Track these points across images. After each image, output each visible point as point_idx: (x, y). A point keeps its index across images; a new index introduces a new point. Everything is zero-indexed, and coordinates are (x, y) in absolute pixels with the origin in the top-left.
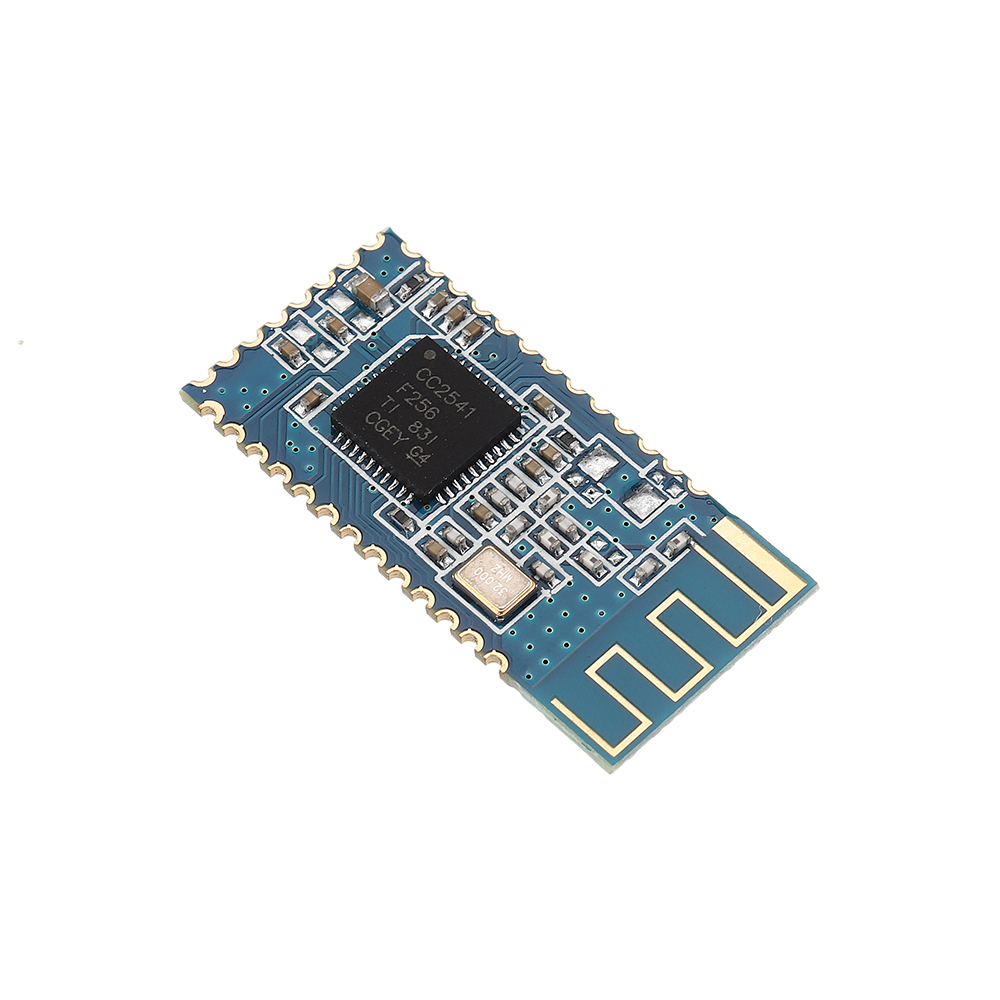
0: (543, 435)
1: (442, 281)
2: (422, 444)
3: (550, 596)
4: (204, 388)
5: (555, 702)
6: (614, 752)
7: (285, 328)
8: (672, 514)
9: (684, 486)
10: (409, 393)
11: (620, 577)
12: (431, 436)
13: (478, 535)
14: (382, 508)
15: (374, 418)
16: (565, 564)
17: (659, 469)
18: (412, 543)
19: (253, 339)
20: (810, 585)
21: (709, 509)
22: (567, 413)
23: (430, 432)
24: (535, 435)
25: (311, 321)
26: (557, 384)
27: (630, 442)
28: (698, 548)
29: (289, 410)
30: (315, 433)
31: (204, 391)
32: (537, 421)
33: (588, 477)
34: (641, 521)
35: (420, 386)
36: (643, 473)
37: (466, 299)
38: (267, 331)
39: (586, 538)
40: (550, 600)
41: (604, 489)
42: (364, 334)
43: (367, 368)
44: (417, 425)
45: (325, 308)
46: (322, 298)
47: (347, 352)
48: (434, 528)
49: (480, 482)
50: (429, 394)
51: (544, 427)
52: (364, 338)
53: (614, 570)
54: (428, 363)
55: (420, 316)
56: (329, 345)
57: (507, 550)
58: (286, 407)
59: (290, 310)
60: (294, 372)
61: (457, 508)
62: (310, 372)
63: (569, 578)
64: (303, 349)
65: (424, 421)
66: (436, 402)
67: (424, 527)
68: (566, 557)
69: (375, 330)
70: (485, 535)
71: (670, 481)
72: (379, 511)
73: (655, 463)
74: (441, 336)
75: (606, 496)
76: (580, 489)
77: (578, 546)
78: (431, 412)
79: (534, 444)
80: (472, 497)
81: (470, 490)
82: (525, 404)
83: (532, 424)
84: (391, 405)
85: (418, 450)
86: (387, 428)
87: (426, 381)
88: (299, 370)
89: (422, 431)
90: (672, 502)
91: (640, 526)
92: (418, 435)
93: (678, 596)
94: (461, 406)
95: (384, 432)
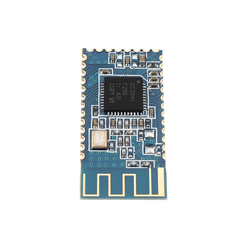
0: (145, 118)
1: (160, 70)
2: (116, 98)
3: (108, 152)
4: (88, 52)
5: (84, 175)
6: (84, 195)
7: (117, 53)
8: (152, 157)
9: (162, 154)
10: (125, 86)
11: (127, 161)
12: (119, 98)
13: (108, 127)
14: (94, 105)
15: (112, 85)
16: (118, 149)
17: (161, 146)
18: (93, 117)
19: (109, 50)
20: (165, 197)
21: (162, 163)
22: (155, 118)
23: (120, 97)
24: (143, 117)
25: (124, 56)
26: (160, 110)
27: (161, 135)
28: (150, 169)
29: (99, 70)
30: (99, 79)
31: (87, 52)
32: (147, 114)
33: (144, 135)
34: (144, 153)
35: (129, 86)
36: (156, 144)
37: (161, 77)
38: (113, 50)
39: (129, 147)
40: (107, 153)
41: (145, 140)
42: (132, 67)
43: (125, 75)
44: (119, 94)
45: (130, 55)
46: (132, 53)
47: (124, 68)
48: (101, 118)
49: (121, 117)
50: (129, 89)
51: (147, 117)
53: (127, 158)
54: (136, 83)
55: (147, 73)
56: (122, 64)
57: (110, 135)
58: (99, 69)
59: (123, 50)
60: (109, 63)
61: (110, 118)
62: (112, 66)
63: (116, 152)
64: (116, 60)
65: (122, 94)
66: (128, 92)
67: (99, 116)
68: (120, 147)
69: (135, 68)
70: (109, 129)
71: (160, 150)
72: (93, 105)
73: (161, 144)
74: (147, 81)
75: (143, 142)
76: (139, 136)
77: (126, 147)
78: (125, 93)
79: (141, 119)
80: (115, 119)
81: (117, 117)
82: (148, 109)
83: (145, 114)
84: (119, 85)
85: (113, 99)
86: (112, 89)
87: (131, 86)
88: (110, 64)
89: (119, 96)
90: (156, 155)
91: (143, 154)
92: (117, 96)
93: (135, 175)
94: (133, 97)
95: (111, 89)
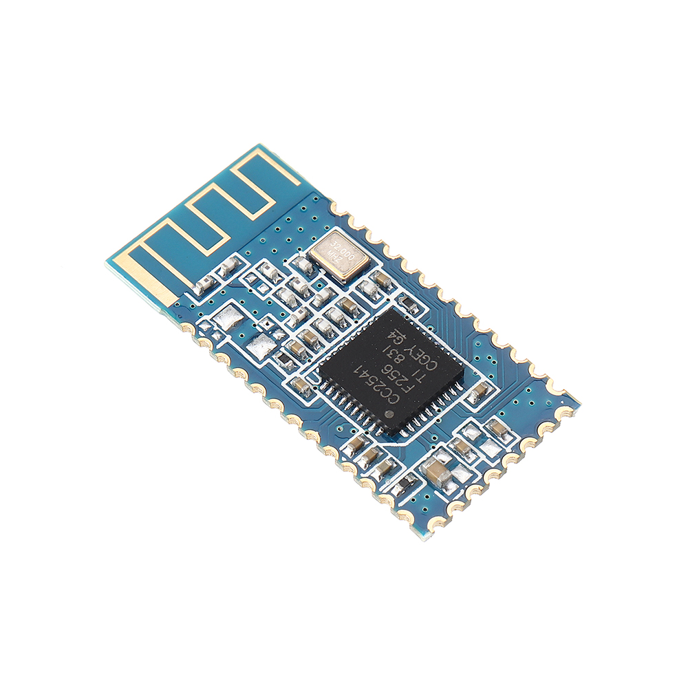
0: (303, 367)
1: (380, 490)
2: (394, 346)
3: (300, 252)
4: (562, 405)
5: (297, 183)
6: (258, 152)
7: (504, 453)
9: (198, 329)
10: (405, 384)
11: (249, 264)
12: (388, 352)
13: (352, 294)
14: (423, 314)
15: (431, 365)
16: (288, 274)
17: (215, 343)
18: (401, 289)
20: (111, 261)
21: (182, 313)
22: (284, 384)
23: (388, 355)
24: (308, 368)
25: (483, 458)
26: (291, 407)
27: (237, 361)
29: (496, 388)
31: (562, 402)
32: (308, 378)
33: (270, 336)
34: (231, 304)
35: (396, 390)
36: (228, 339)
37: (362, 475)
38: (517, 450)
39: (272, 292)
40: (300, 249)
41: (257, 327)
42: (442, 447)
43: (438, 420)
44: (398, 360)
45: (473, 468)
46: (475, 476)
47: (454, 433)
48: (384, 300)
49: (350, 333)
50: (390, 384)
51: (301, 373)
52: (441, 444)
53: (253, 270)
55: (398, 461)
56: (468, 439)
57: (331, 284)
59: (500, 467)
60: (495, 417)
61: (367, 314)
62: (481, 417)
63: (286, 264)
64: (488, 435)
65: (393, 364)
66: (384, 378)
67: (391, 301)
68: (287, 279)
69: (433, 450)
70: (346, 295)
71: (209, 333)
72: (425, 312)
73: (218, 346)
74: (381, 445)
75: (257, 322)
76: (276, 327)
77: (278, 287)
78: (388, 370)
79: (310, 361)
80: (356, 322)
81: (358, 327)
82: (316, 391)
83: (311, 375)
84: (418, 376)
85: (397, 341)
86: (421, 358)
87: (392, 394)
88: (491, 419)
89: (394, 355)
90: (208, 318)
91: (232, 300)
92: (397, 353)
93: (207, 253)
94: (365, 375)
95: (423, 355)
